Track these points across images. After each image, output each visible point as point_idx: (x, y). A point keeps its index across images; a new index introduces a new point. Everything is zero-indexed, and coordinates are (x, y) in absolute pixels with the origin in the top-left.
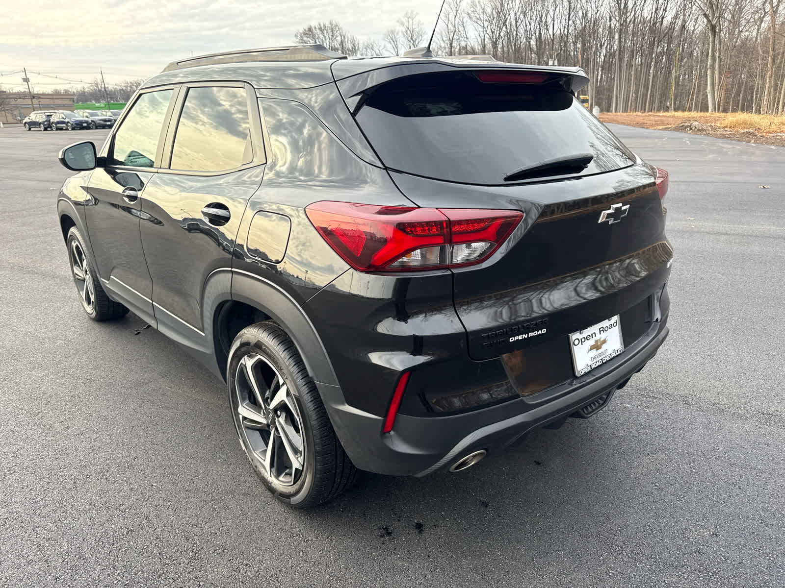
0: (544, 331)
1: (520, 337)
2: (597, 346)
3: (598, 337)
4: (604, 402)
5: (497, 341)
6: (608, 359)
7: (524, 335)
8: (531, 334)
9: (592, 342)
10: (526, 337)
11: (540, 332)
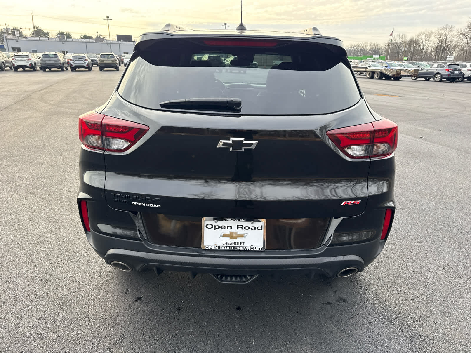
0: (159, 206)
1: (140, 204)
2: (231, 236)
3: (235, 230)
4: (246, 281)
5: (122, 200)
6: (242, 249)
7: (142, 204)
8: (147, 205)
9: (227, 231)
10: (144, 205)
11: (155, 206)
